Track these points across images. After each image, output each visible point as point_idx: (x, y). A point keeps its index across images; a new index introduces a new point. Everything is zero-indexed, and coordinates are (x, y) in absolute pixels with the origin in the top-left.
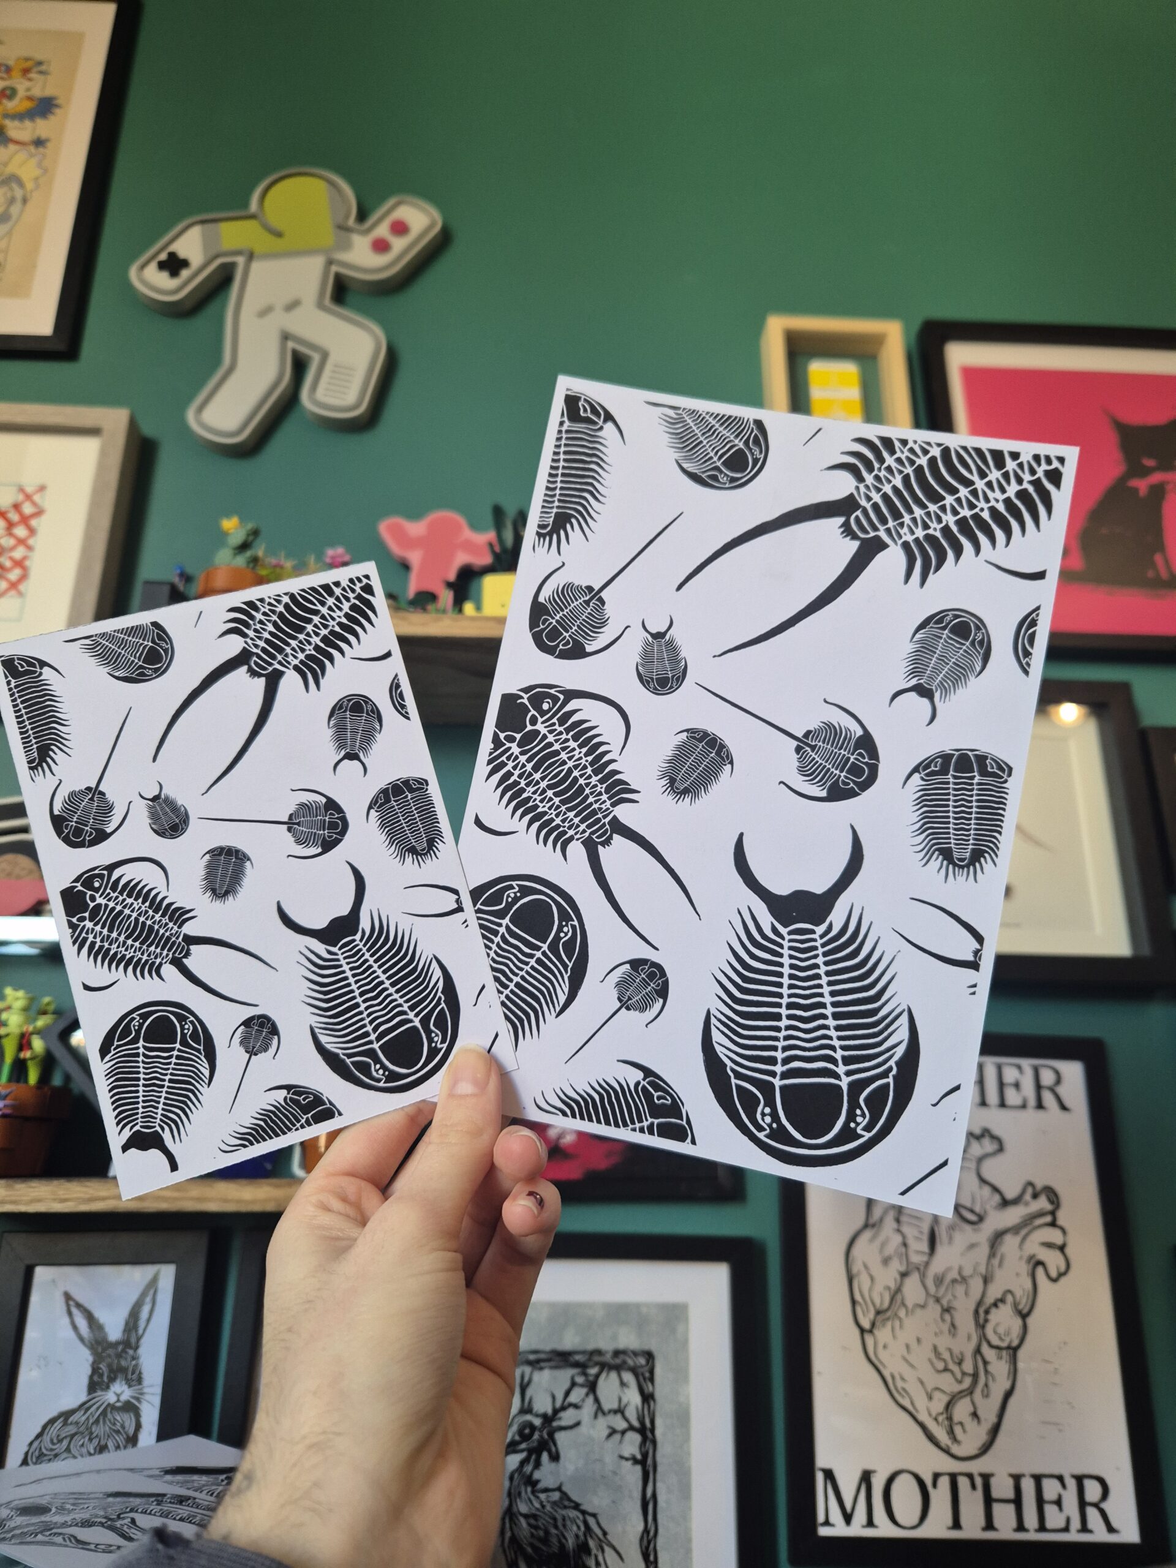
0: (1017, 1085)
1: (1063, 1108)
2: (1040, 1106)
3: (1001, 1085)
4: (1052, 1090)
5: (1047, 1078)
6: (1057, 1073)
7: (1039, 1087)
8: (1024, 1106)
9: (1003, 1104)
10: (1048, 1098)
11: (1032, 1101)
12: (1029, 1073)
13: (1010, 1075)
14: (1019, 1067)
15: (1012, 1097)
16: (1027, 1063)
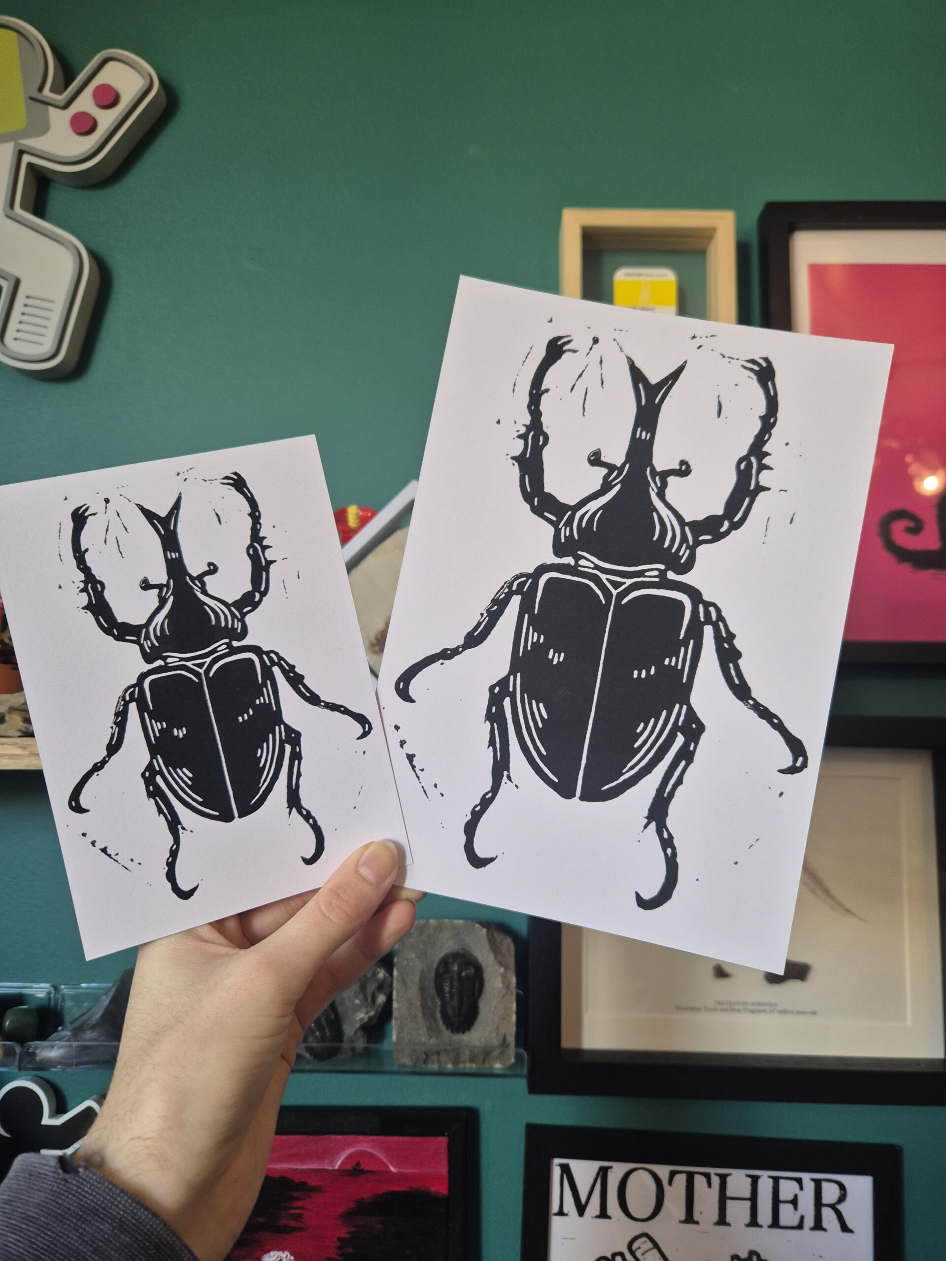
0: (794, 1202)
1: (845, 1228)
2: (818, 1225)
3: (776, 1202)
4: (832, 1206)
5: (830, 1193)
6: (842, 1187)
7: (819, 1204)
8: (800, 1226)
9: (775, 1223)
10: (828, 1215)
11: (809, 1222)
12: (809, 1186)
13: (788, 1189)
14: (799, 1181)
15: (787, 1215)
16: (806, 1177)
